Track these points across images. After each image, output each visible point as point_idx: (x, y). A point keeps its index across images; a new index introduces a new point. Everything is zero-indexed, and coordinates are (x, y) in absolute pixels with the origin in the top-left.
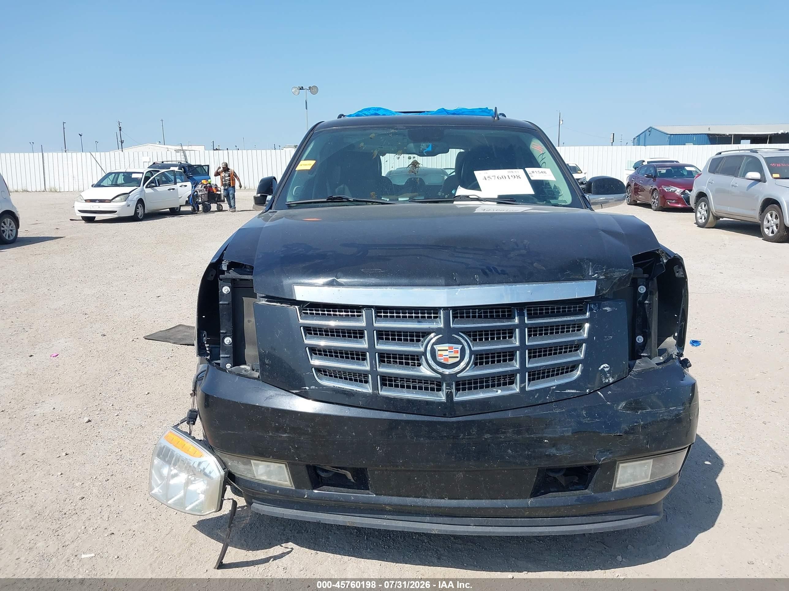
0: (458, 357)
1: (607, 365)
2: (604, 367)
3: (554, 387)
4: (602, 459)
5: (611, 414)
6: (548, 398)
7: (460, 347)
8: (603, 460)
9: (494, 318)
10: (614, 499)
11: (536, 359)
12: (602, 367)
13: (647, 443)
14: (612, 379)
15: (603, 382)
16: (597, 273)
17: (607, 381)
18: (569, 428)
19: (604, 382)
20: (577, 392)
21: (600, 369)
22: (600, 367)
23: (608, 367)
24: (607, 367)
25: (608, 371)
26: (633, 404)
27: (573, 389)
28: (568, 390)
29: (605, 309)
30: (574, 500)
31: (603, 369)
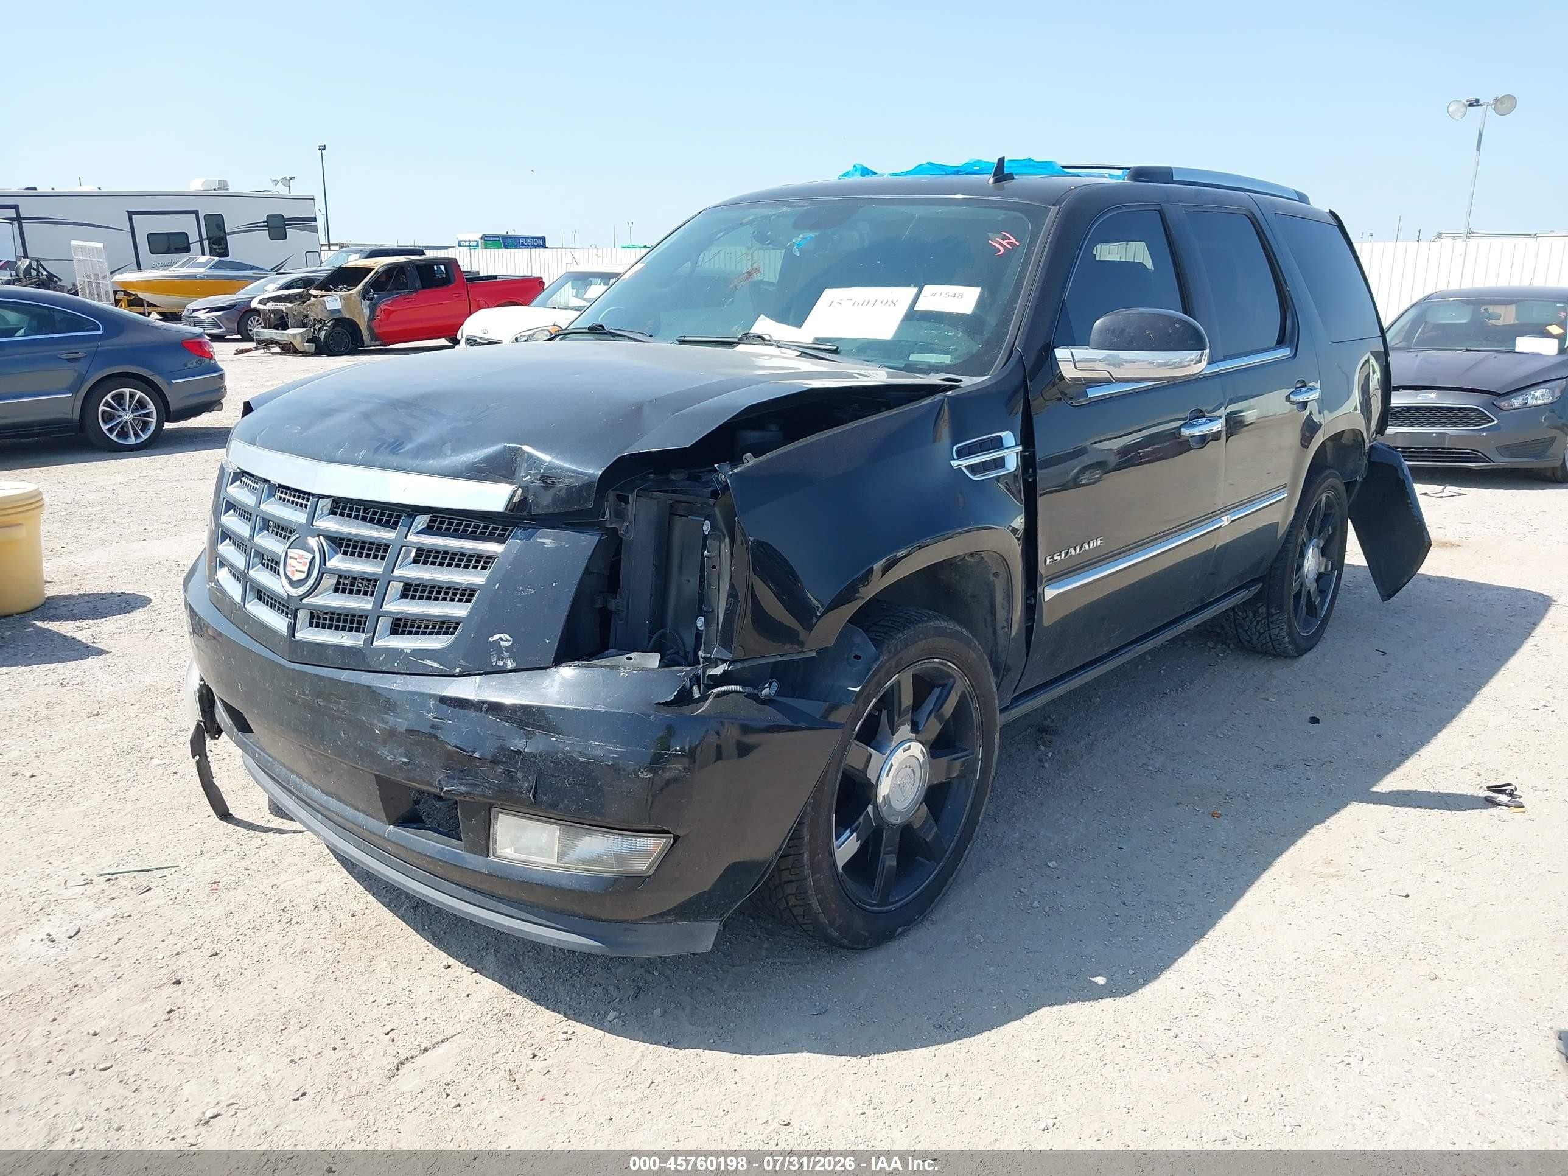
0: (304, 572)
1: (509, 638)
2: (501, 639)
3: (409, 651)
4: (446, 789)
5: (474, 717)
6: (396, 665)
7: (311, 556)
8: (446, 791)
9: (374, 524)
10: (486, 872)
11: (407, 600)
12: (496, 637)
13: (529, 789)
14: (512, 664)
15: (491, 663)
16: (530, 474)
17: (501, 663)
18: (404, 721)
19: (494, 664)
20: (441, 667)
21: (491, 639)
22: (492, 636)
23: (509, 641)
24: (507, 641)
25: (506, 647)
26: (519, 714)
27: (435, 661)
28: (428, 661)
29: (542, 541)
30: (436, 850)
31: (497, 642)
